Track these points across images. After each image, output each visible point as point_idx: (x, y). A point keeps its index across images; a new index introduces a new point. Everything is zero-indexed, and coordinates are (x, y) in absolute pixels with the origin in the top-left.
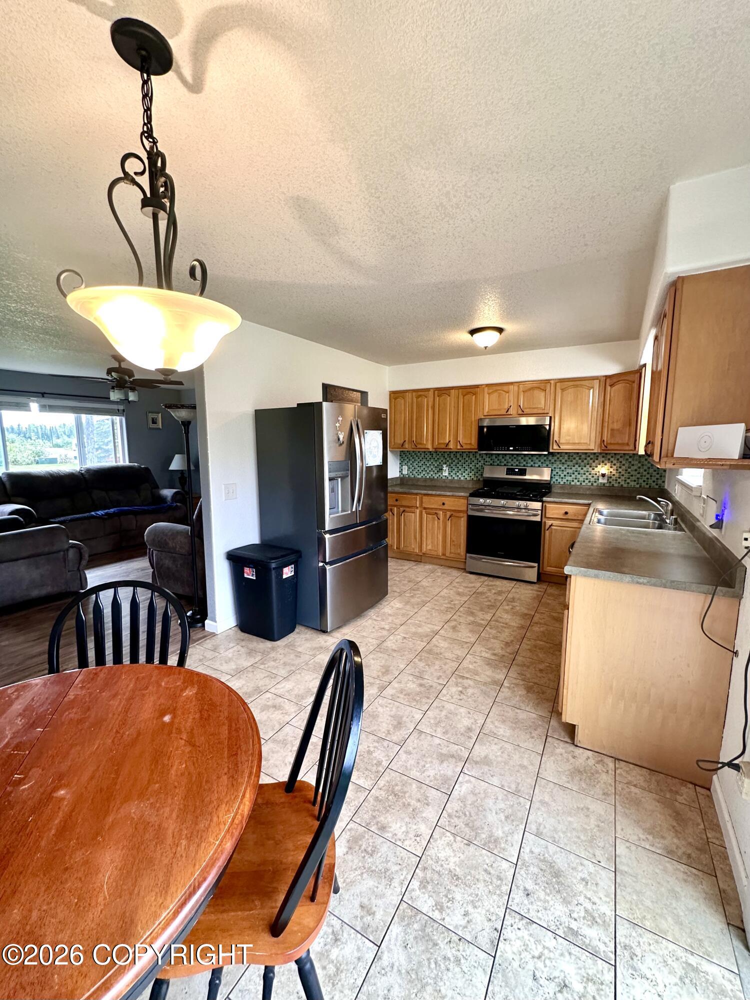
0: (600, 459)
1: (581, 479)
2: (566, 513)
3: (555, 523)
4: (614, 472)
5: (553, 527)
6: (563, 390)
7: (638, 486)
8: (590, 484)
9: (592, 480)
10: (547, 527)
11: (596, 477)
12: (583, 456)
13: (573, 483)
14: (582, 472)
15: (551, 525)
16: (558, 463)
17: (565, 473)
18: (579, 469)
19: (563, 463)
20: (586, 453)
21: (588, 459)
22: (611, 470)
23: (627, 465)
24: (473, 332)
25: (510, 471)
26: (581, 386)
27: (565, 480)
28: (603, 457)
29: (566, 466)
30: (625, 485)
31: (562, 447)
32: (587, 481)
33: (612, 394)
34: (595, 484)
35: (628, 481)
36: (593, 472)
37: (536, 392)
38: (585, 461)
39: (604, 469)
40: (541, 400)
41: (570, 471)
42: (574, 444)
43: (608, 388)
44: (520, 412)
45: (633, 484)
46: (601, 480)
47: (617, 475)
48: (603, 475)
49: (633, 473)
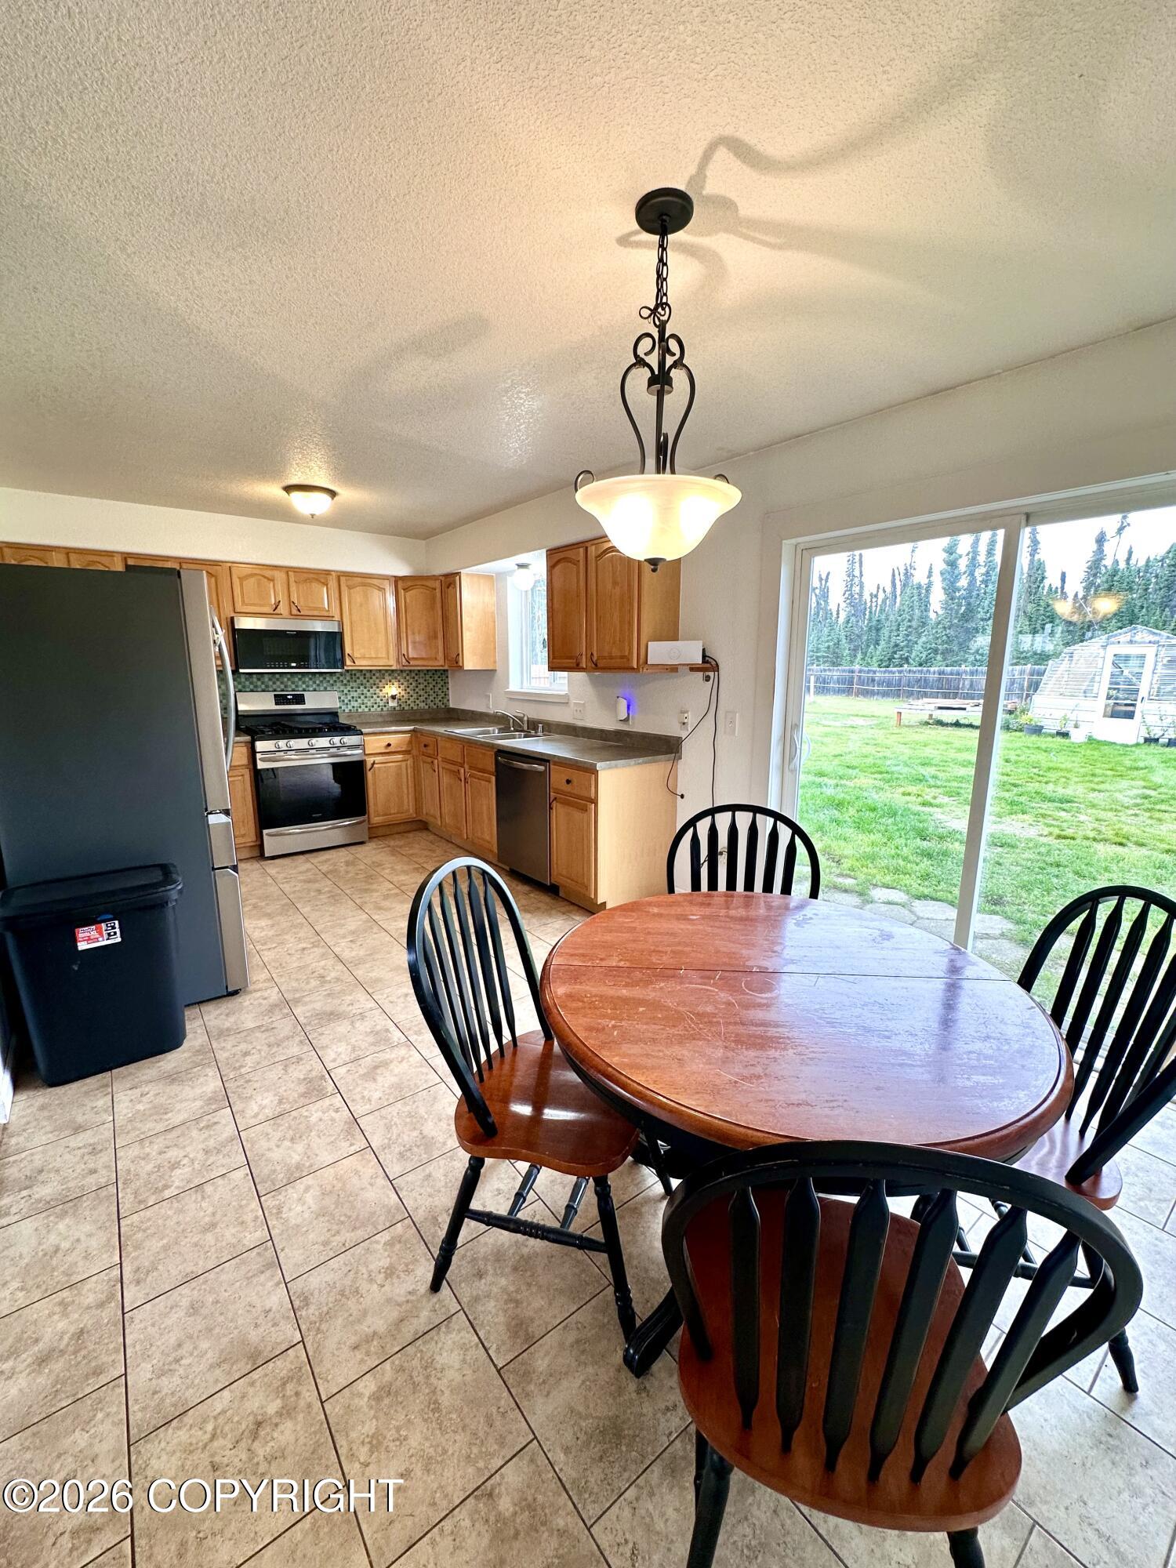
0: (387, 677)
1: (369, 704)
2: (389, 745)
3: (378, 759)
4: (403, 693)
5: (375, 766)
6: (350, 587)
7: (427, 707)
8: (379, 709)
9: (382, 704)
10: (369, 766)
11: (385, 700)
12: (368, 675)
13: (360, 710)
14: (369, 694)
15: (374, 763)
16: (338, 684)
17: (349, 697)
18: (365, 691)
19: (346, 685)
20: (371, 671)
21: (374, 678)
22: (400, 690)
23: (414, 684)
24: (288, 489)
25: (280, 699)
26: (370, 585)
27: (350, 707)
28: (390, 675)
29: (349, 688)
30: (415, 708)
31: (357, 663)
32: (376, 706)
33: (408, 601)
34: (385, 709)
35: (417, 702)
36: (381, 694)
37: (315, 585)
38: (371, 681)
39: (392, 689)
40: (324, 598)
41: (355, 694)
42: (371, 658)
43: (402, 592)
44: (295, 612)
45: (422, 705)
46: (392, 704)
47: (406, 696)
48: (393, 697)
49: (422, 693)
